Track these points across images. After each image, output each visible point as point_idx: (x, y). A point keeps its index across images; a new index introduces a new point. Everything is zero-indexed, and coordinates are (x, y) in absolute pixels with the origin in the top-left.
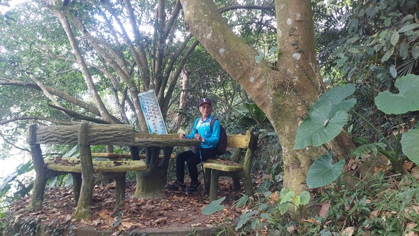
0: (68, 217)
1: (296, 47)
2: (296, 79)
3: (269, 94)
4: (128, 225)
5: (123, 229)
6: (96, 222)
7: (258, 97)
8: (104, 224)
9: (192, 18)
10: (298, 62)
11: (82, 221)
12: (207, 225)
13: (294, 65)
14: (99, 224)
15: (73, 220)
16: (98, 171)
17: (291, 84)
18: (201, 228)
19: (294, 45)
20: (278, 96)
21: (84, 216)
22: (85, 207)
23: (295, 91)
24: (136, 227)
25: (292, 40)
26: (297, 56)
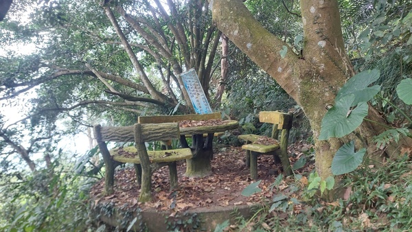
0: (135, 201)
1: (320, 35)
2: (323, 66)
3: (297, 83)
4: (182, 206)
5: (179, 210)
6: (157, 205)
7: (286, 86)
8: (163, 206)
9: (219, 17)
10: (324, 50)
11: (146, 203)
12: (248, 203)
13: (320, 53)
14: (160, 206)
15: (139, 203)
16: (153, 162)
17: (318, 72)
18: (243, 207)
19: (318, 33)
20: (305, 84)
21: (147, 199)
22: (147, 192)
23: (322, 78)
24: (189, 208)
25: (316, 28)
26: (323, 44)
